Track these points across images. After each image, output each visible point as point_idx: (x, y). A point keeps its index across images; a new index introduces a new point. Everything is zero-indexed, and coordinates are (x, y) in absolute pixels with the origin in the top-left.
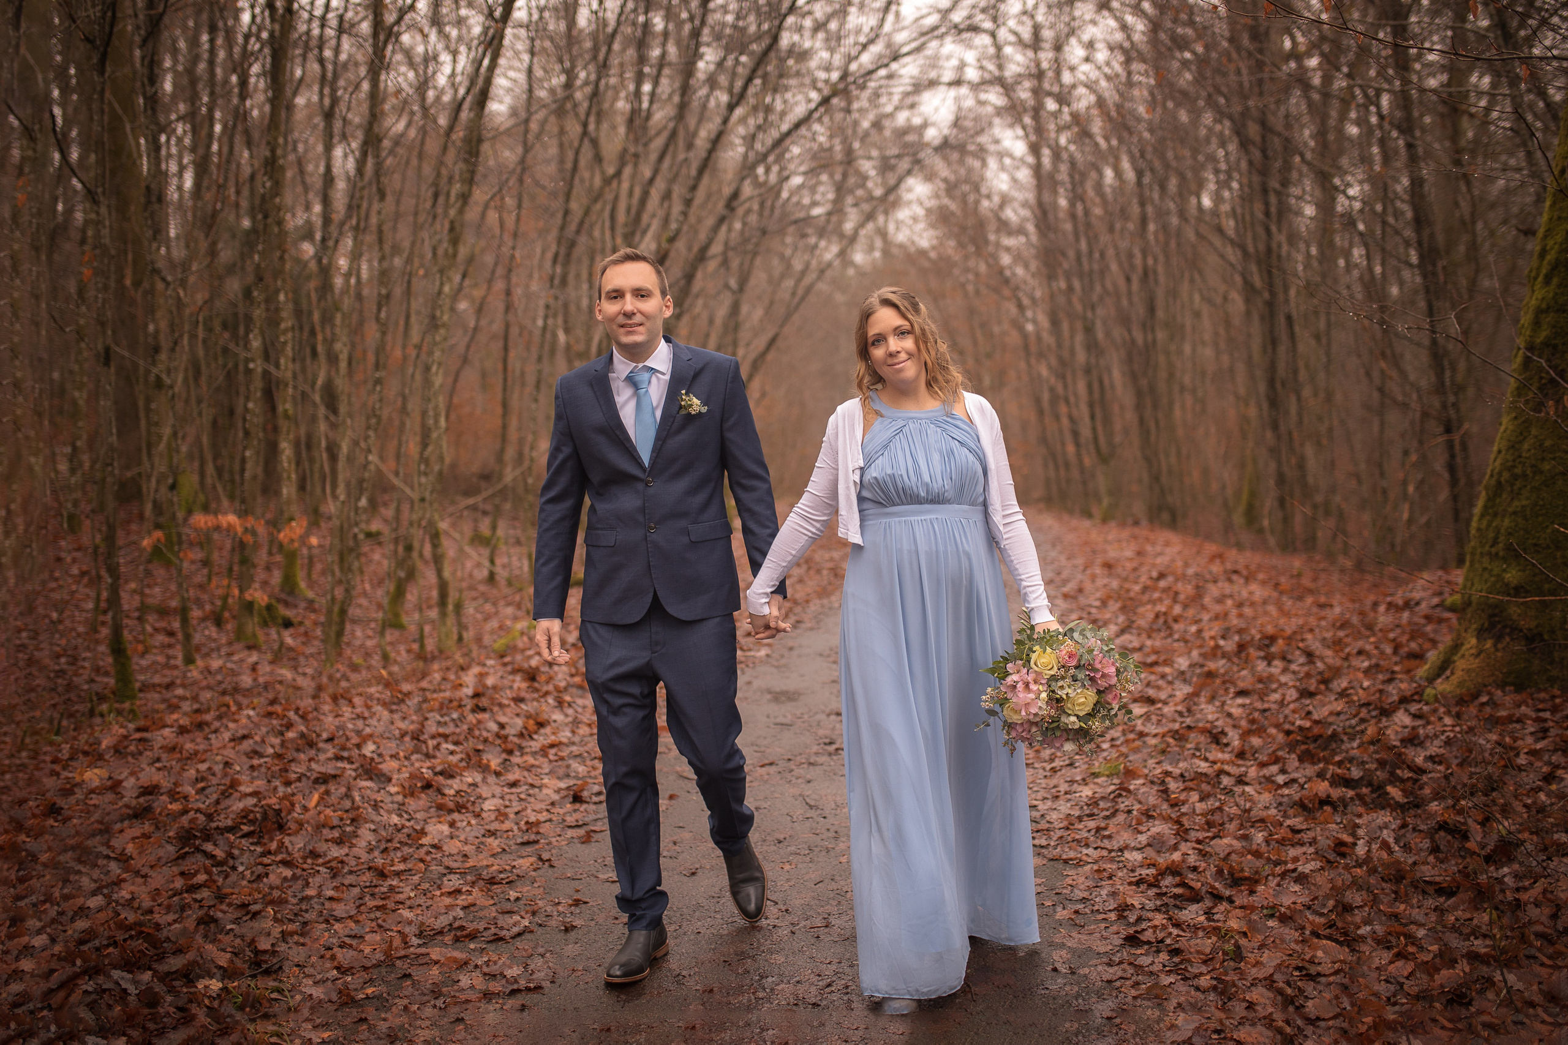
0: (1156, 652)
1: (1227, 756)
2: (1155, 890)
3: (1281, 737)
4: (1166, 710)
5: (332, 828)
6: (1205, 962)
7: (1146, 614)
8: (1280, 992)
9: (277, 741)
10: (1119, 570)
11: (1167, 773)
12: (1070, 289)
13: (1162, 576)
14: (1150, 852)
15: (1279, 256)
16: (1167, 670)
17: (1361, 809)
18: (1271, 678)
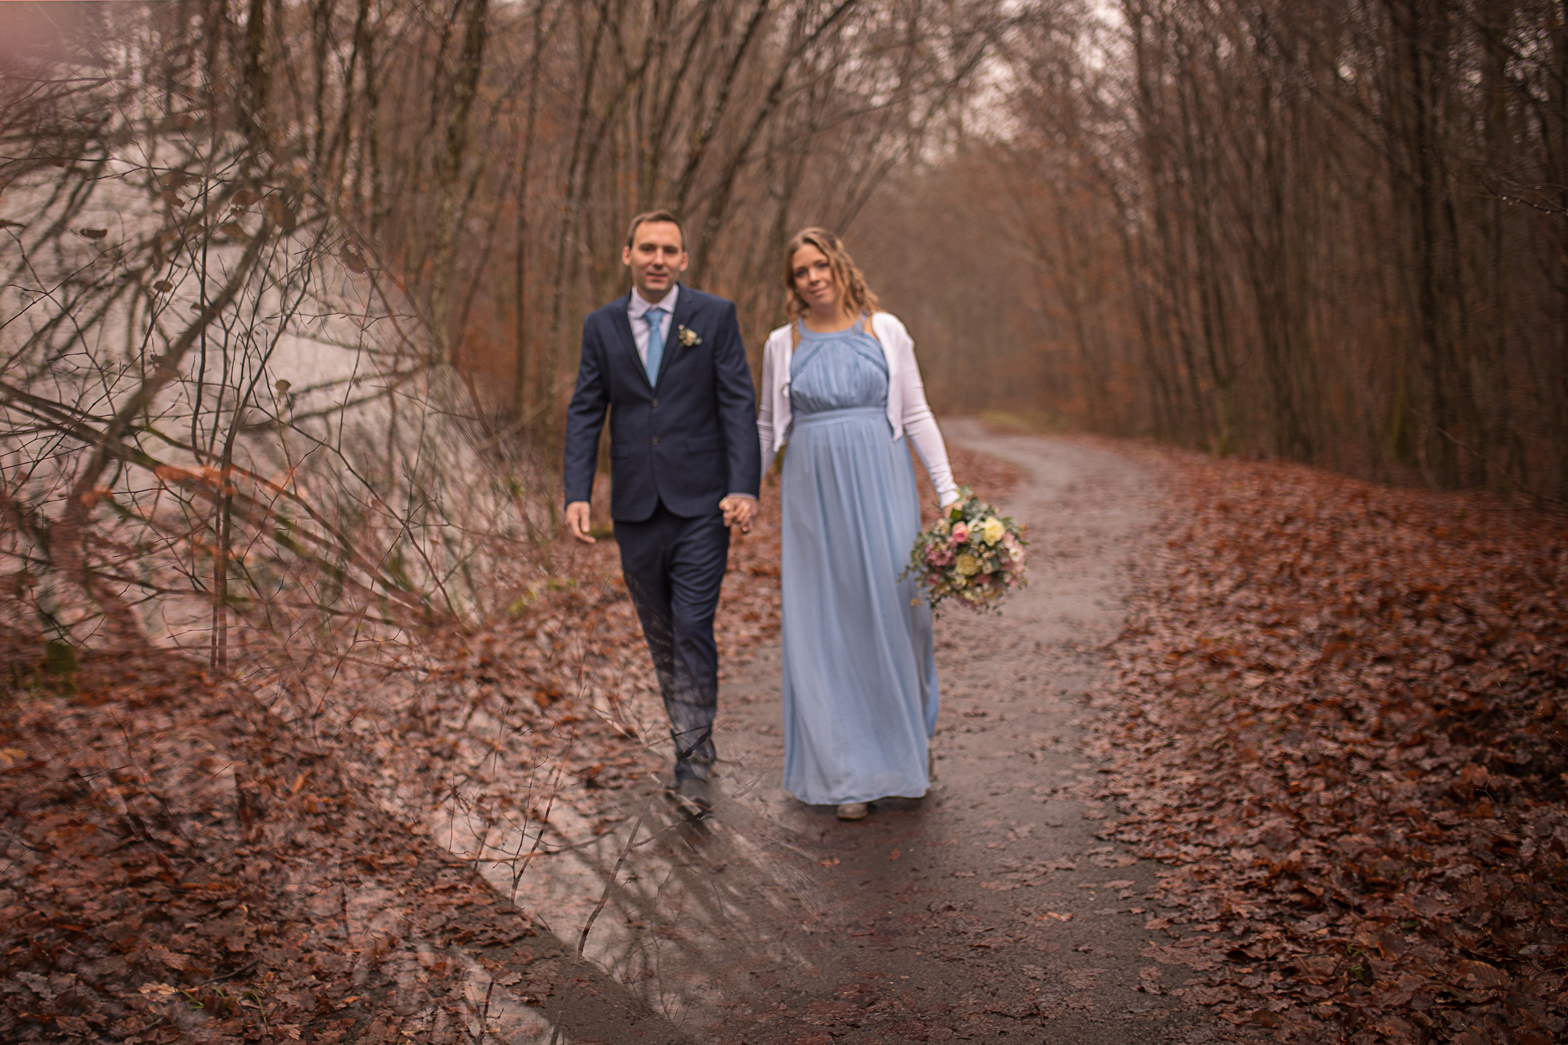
0: (1277, 609)
1: (1360, 736)
2: (1268, 896)
3: (1429, 713)
4: (1289, 680)
5: (317, 815)
6: (1326, 984)
7: (1269, 564)
8: (1419, 1023)
9: (259, 717)
10: (1238, 514)
11: (1286, 756)
12: (1179, 182)
13: (1289, 520)
14: (1262, 850)
15: (1434, 134)
16: (1292, 632)
17: (1528, 801)
18: (1420, 641)
